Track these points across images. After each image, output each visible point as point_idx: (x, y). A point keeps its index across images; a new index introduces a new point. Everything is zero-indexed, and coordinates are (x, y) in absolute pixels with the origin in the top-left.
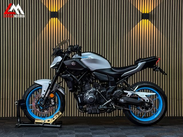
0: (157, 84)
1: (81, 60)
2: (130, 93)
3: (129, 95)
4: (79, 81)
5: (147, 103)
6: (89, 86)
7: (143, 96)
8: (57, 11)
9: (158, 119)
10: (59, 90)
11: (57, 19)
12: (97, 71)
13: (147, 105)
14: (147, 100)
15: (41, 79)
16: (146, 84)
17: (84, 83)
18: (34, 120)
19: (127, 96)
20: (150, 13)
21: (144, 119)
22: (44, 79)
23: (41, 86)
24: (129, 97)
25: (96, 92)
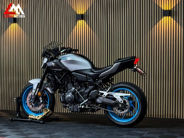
0: (136, 84)
1: (61, 61)
2: (106, 93)
3: (104, 96)
4: (60, 81)
5: (121, 104)
6: (71, 85)
7: (117, 97)
8: (83, 13)
9: (134, 120)
10: (47, 89)
11: (83, 20)
12: (75, 71)
13: (120, 106)
14: (121, 101)
15: (35, 78)
16: (123, 85)
17: (66, 83)
18: (29, 116)
19: (103, 96)
20: (172, 10)
21: (124, 119)
22: (37, 78)
23: (33, 85)
24: (105, 97)
25: (75, 91)
